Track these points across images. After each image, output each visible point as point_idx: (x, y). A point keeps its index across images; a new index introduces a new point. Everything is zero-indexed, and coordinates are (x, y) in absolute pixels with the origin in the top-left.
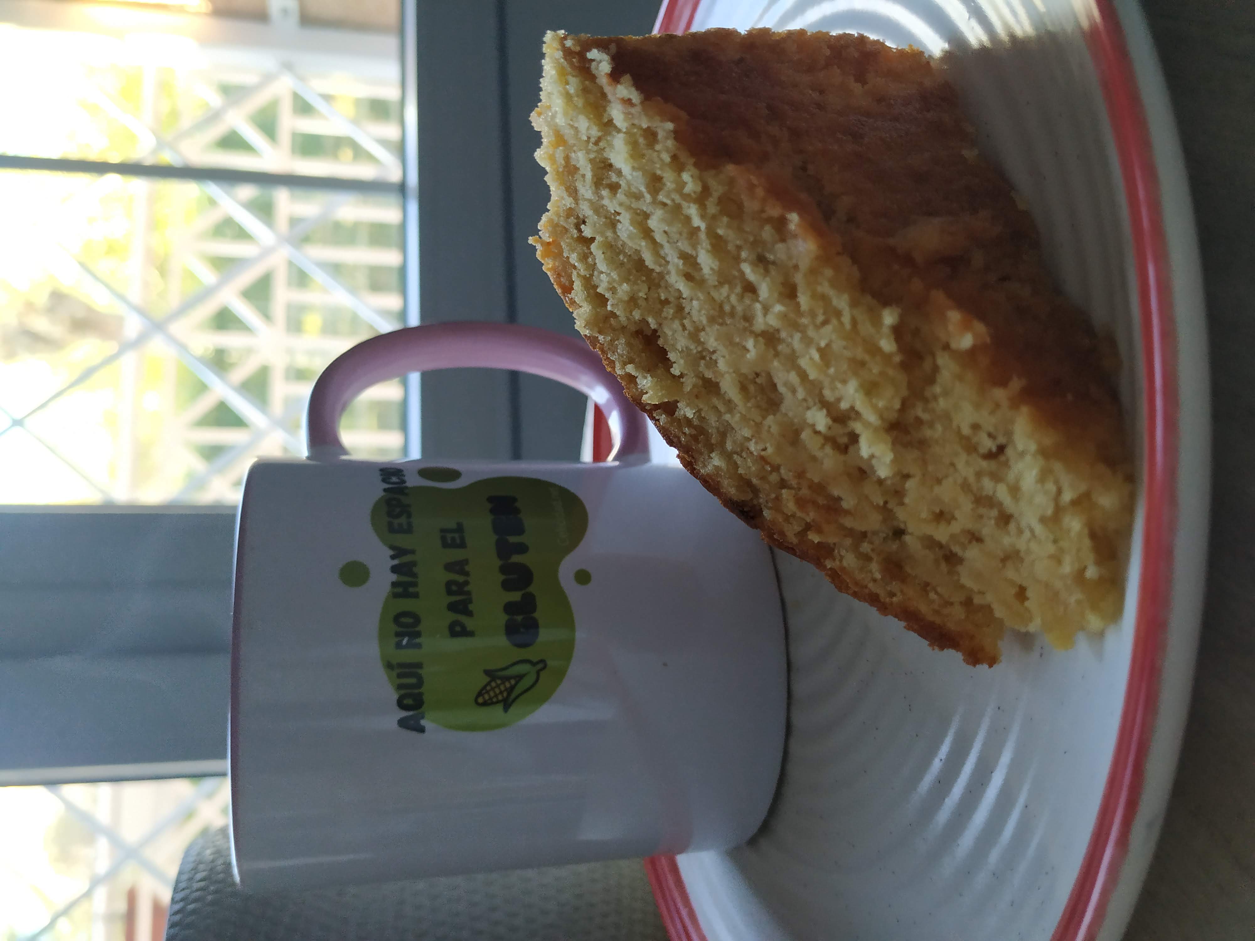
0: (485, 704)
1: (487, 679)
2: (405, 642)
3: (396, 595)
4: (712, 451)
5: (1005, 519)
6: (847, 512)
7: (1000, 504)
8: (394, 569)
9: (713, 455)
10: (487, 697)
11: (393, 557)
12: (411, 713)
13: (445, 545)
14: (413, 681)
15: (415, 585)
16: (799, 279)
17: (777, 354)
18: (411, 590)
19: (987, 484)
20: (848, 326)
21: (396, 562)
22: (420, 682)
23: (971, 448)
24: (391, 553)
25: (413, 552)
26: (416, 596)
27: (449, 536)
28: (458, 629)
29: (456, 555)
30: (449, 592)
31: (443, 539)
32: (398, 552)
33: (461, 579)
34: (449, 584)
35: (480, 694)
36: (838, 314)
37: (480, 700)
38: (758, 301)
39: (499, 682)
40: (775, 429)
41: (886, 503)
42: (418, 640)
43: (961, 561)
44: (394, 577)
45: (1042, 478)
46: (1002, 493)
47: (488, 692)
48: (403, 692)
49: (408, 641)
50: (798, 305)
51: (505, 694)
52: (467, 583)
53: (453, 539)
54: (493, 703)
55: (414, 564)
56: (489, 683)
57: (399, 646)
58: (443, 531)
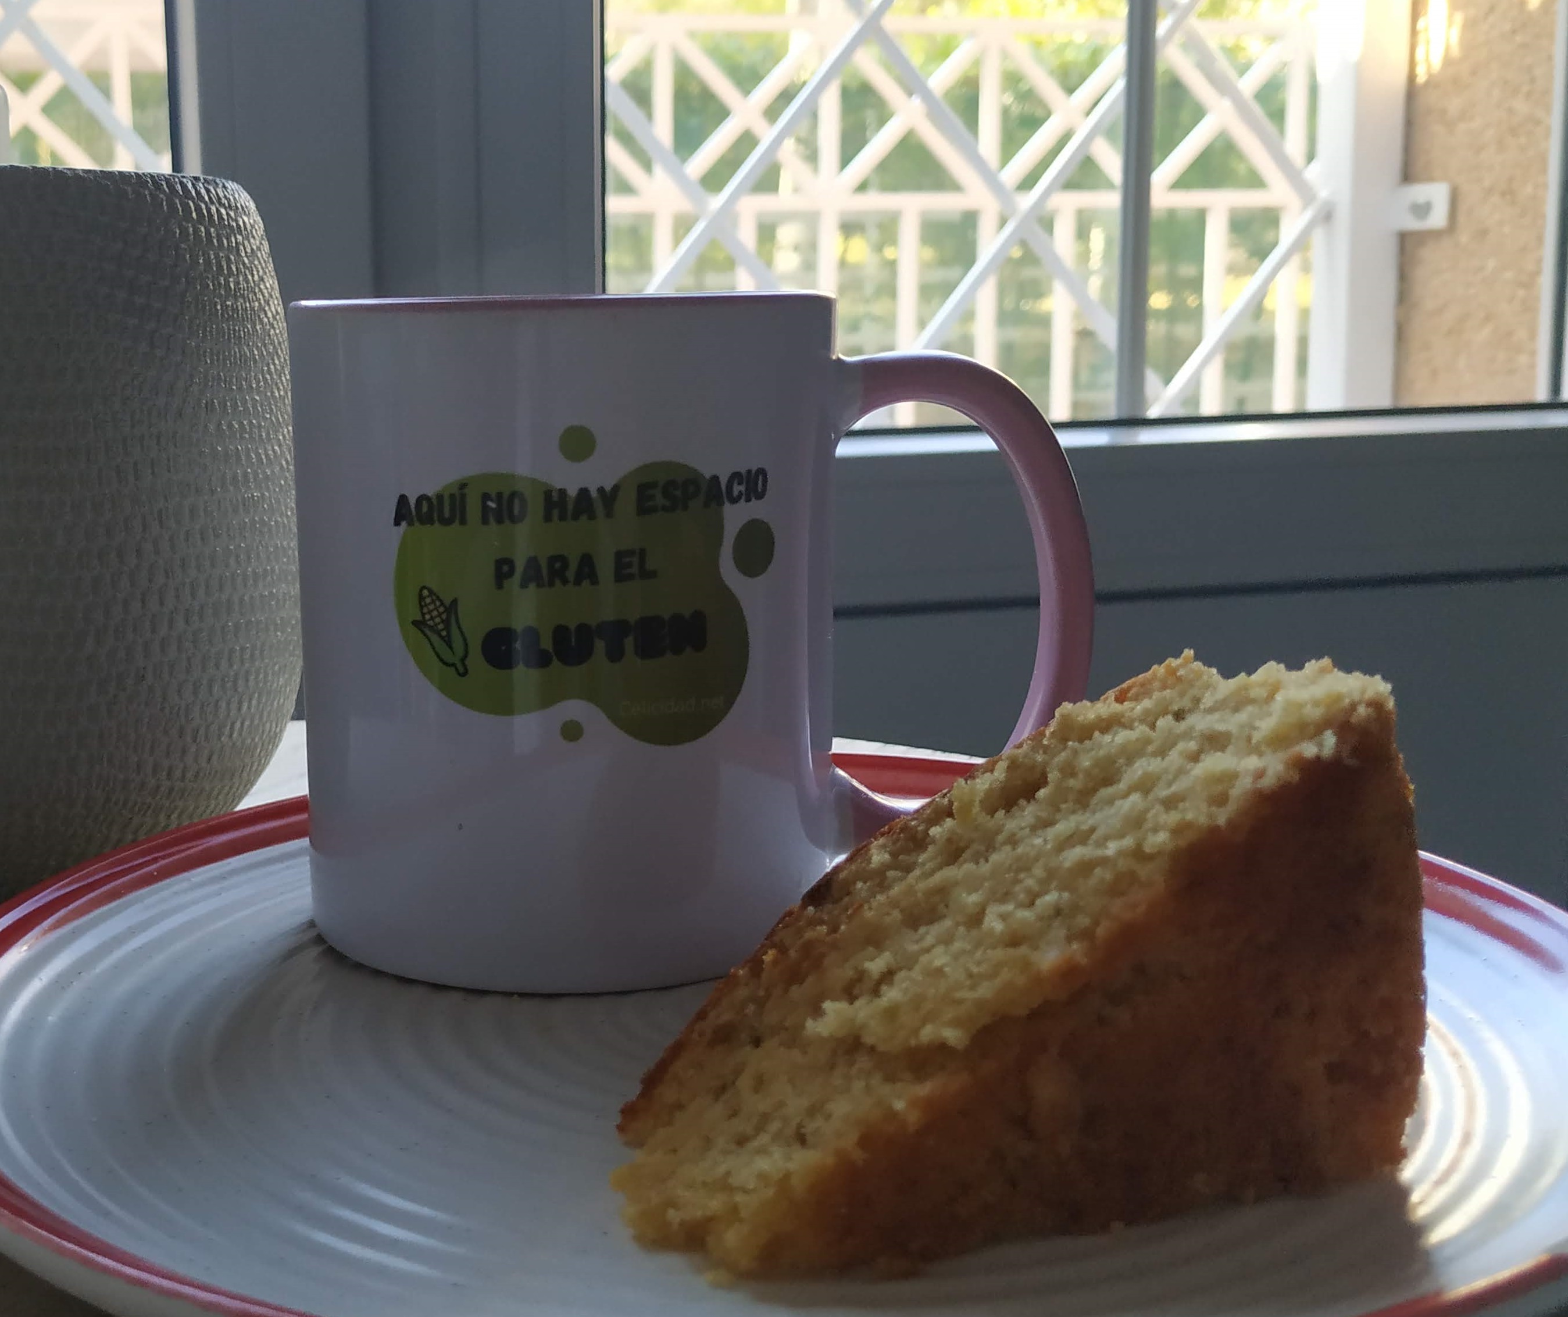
0: (421, 598)
1: (447, 603)
2: (492, 505)
3: (548, 494)
4: (891, 854)
5: (741, 1141)
6: (786, 990)
7: (755, 1136)
8: (584, 492)
9: (887, 856)
10: (428, 600)
11: (601, 490)
12: (413, 510)
13: (619, 555)
14: (447, 513)
15: (562, 517)
16: (1023, 950)
17: (958, 924)
18: (556, 513)
19: (775, 1126)
20: (959, 995)
21: (594, 494)
22: (446, 522)
23: (813, 1111)
24: (608, 488)
25: (609, 514)
26: (548, 518)
27: (635, 560)
28: (505, 568)
29: (605, 568)
30: (552, 560)
31: (631, 553)
32: (609, 497)
33: (571, 574)
34: (563, 559)
35: (431, 592)
36: (973, 987)
37: (425, 592)
38: (1016, 908)
39: (444, 616)
40: (888, 919)
41: (787, 1029)
42: (492, 520)
43: (717, 1099)
44: (572, 492)
45: (762, 1177)
46: (764, 1139)
47: (433, 602)
48: (435, 502)
49: (492, 509)
50: (994, 948)
51: (431, 623)
52: (565, 582)
53: (630, 565)
54: (422, 607)
55: (592, 516)
56: (442, 604)
57: (486, 497)
58: (642, 553)
